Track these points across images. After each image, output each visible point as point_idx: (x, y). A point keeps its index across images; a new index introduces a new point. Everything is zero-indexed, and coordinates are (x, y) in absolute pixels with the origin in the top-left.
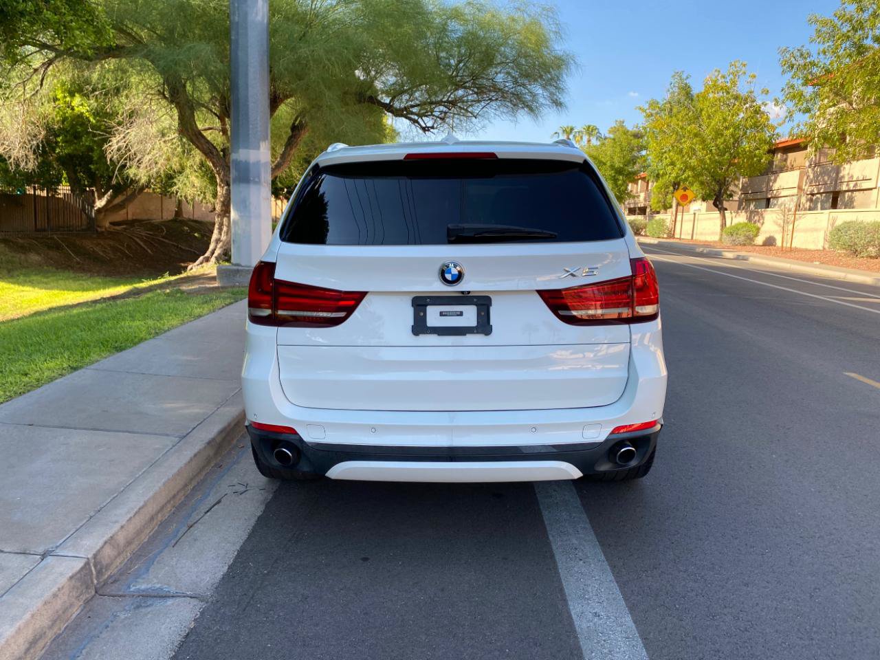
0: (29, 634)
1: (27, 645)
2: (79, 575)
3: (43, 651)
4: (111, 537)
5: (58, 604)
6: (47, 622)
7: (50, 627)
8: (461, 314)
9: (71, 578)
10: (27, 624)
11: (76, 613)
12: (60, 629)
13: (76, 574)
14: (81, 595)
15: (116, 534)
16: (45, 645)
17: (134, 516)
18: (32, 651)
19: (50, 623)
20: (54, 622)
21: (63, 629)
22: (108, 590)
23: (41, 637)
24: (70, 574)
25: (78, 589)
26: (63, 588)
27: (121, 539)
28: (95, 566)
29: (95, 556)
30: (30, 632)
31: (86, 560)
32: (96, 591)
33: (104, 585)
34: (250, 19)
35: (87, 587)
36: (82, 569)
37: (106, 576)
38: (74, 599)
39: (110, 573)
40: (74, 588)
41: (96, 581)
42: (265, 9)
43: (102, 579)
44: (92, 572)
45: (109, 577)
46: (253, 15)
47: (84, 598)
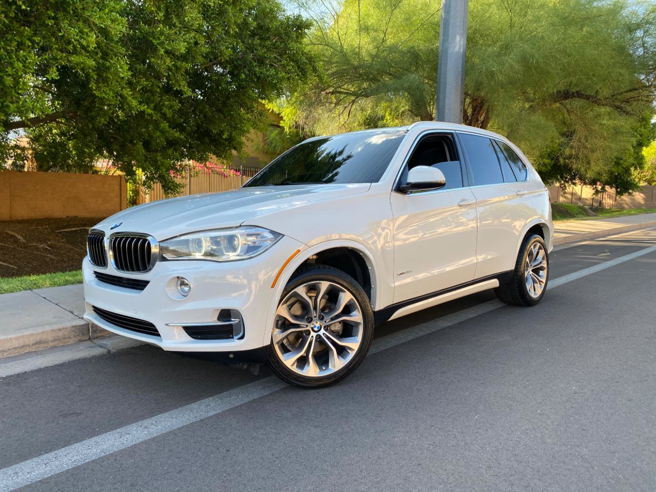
0: (38, 339)
1: (34, 342)
2: (78, 327)
3: (44, 349)
5: (60, 334)
6: (50, 338)
7: (52, 341)
9: (73, 327)
10: (38, 334)
12: (58, 344)
14: (77, 336)
16: (46, 347)
18: (37, 346)
19: (52, 340)
20: (55, 340)
21: (60, 345)
22: (95, 341)
23: (44, 342)
25: (76, 332)
26: (66, 328)
28: (92, 328)
30: (38, 338)
31: (85, 322)
32: (89, 339)
33: (97, 338)
34: (449, 52)
35: (83, 334)
36: (82, 325)
37: (99, 335)
38: (72, 336)
39: (102, 334)
40: (73, 331)
41: (90, 334)
42: (462, 43)
43: (96, 335)
44: (89, 329)
45: (101, 336)
46: (452, 48)
47: (80, 338)
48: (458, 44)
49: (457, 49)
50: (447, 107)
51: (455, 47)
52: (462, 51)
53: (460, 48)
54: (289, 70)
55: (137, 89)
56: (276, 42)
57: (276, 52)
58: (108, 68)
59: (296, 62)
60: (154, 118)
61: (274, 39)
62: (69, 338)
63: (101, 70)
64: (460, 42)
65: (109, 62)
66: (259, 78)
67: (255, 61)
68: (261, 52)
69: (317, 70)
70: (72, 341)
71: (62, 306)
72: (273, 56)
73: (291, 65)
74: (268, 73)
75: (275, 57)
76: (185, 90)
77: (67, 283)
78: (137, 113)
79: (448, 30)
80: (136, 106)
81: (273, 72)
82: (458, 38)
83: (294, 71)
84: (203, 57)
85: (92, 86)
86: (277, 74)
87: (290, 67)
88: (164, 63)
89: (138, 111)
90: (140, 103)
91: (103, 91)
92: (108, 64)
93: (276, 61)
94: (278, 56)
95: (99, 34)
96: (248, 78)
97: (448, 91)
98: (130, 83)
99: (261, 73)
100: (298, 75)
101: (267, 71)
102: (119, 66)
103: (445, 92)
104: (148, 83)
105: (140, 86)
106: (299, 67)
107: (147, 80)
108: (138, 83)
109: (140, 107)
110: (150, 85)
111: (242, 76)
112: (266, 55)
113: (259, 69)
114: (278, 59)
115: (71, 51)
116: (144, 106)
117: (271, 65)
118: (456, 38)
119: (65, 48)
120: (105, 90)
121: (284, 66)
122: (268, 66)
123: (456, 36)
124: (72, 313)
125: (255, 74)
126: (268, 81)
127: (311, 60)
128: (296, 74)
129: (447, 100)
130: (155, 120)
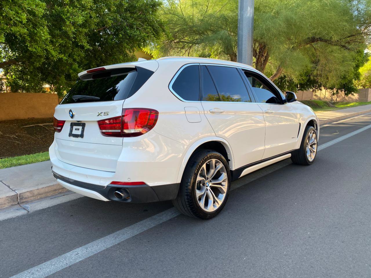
2: (11, 197)
4: (31, 191)
8: (78, 129)
9: (7, 197)
11: (7, 207)
13: (10, 196)
14: (10, 202)
15: (34, 190)
17: (45, 187)
22: (22, 205)
24: (7, 196)
25: (9, 200)
26: (2, 198)
27: (36, 193)
28: (19, 196)
29: (20, 194)
31: (16, 194)
32: (18, 203)
33: (23, 203)
34: (244, 17)
35: (14, 201)
36: (13, 196)
37: (24, 201)
38: (6, 203)
39: (26, 200)
40: (7, 200)
41: (19, 201)
42: (251, 11)
43: (22, 201)
44: (18, 198)
45: (26, 201)
46: (246, 15)
47: (11, 204)
48: (249, 12)
49: (248, 15)
50: (243, 50)
51: (247, 14)
52: (251, 16)
53: (250, 15)
54: (148, 31)
55: (57, 46)
56: (140, 14)
57: (140, 21)
58: (36, 34)
59: (152, 26)
60: (69, 62)
61: (139, 13)
62: (5, 204)
63: (32, 35)
64: (250, 10)
65: (36, 30)
66: (130, 36)
67: (128, 26)
68: (131, 21)
69: (165, 31)
70: (6, 206)
71: (4, 183)
72: (138, 23)
73: (149, 28)
74: (135, 33)
75: (139, 23)
76: (86, 45)
77: (12, 165)
78: (57, 59)
79: (243, 4)
80: (56, 55)
81: (138, 33)
82: (249, 8)
83: (150, 31)
84: (95, 25)
85: (27, 45)
86: (140, 34)
87: (149, 30)
88: (71, 30)
89: (58, 58)
90: (59, 53)
91: (34, 47)
92: (36, 31)
93: (140, 26)
94: (141, 23)
95: (28, 14)
96: (124, 37)
97: (244, 39)
98: (52, 42)
99: (131, 34)
100: (153, 34)
101: (135, 32)
102: (42, 33)
103: (242, 40)
104: (63, 41)
105: (58, 43)
106: (154, 29)
107: (62, 40)
108: (57, 42)
109: (59, 56)
110: (64, 43)
111: (120, 35)
112: (134, 23)
113: (130, 31)
114: (141, 25)
115: (12, 24)
116: (62, 55)
117: (137, 29)
118: (248, 8)
119: (9, 22)
120: (35, 47)
121: (145, 29)
122: (136, 29)
123: (248, 7)
124: (9, 187)
125: (128, 34)
126: (135, 38)
127: (161, 24)
128: (152, 33)
129: (243, 45)
130: (70, 63)
